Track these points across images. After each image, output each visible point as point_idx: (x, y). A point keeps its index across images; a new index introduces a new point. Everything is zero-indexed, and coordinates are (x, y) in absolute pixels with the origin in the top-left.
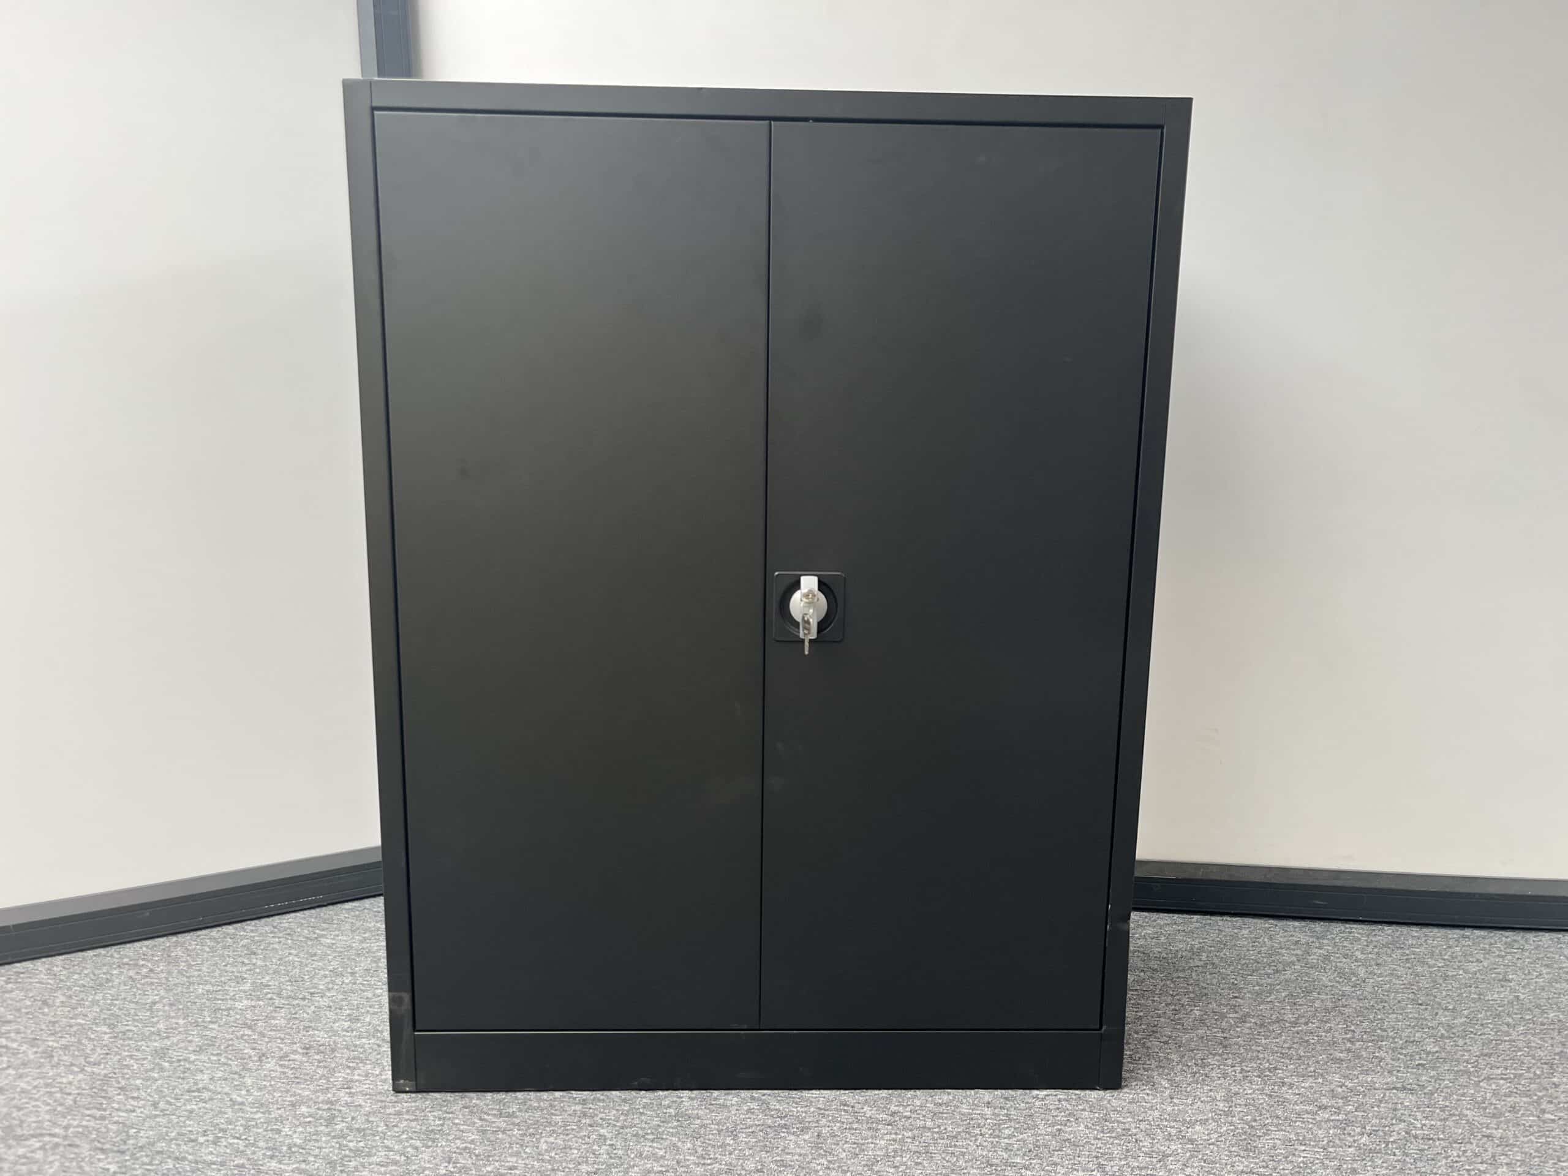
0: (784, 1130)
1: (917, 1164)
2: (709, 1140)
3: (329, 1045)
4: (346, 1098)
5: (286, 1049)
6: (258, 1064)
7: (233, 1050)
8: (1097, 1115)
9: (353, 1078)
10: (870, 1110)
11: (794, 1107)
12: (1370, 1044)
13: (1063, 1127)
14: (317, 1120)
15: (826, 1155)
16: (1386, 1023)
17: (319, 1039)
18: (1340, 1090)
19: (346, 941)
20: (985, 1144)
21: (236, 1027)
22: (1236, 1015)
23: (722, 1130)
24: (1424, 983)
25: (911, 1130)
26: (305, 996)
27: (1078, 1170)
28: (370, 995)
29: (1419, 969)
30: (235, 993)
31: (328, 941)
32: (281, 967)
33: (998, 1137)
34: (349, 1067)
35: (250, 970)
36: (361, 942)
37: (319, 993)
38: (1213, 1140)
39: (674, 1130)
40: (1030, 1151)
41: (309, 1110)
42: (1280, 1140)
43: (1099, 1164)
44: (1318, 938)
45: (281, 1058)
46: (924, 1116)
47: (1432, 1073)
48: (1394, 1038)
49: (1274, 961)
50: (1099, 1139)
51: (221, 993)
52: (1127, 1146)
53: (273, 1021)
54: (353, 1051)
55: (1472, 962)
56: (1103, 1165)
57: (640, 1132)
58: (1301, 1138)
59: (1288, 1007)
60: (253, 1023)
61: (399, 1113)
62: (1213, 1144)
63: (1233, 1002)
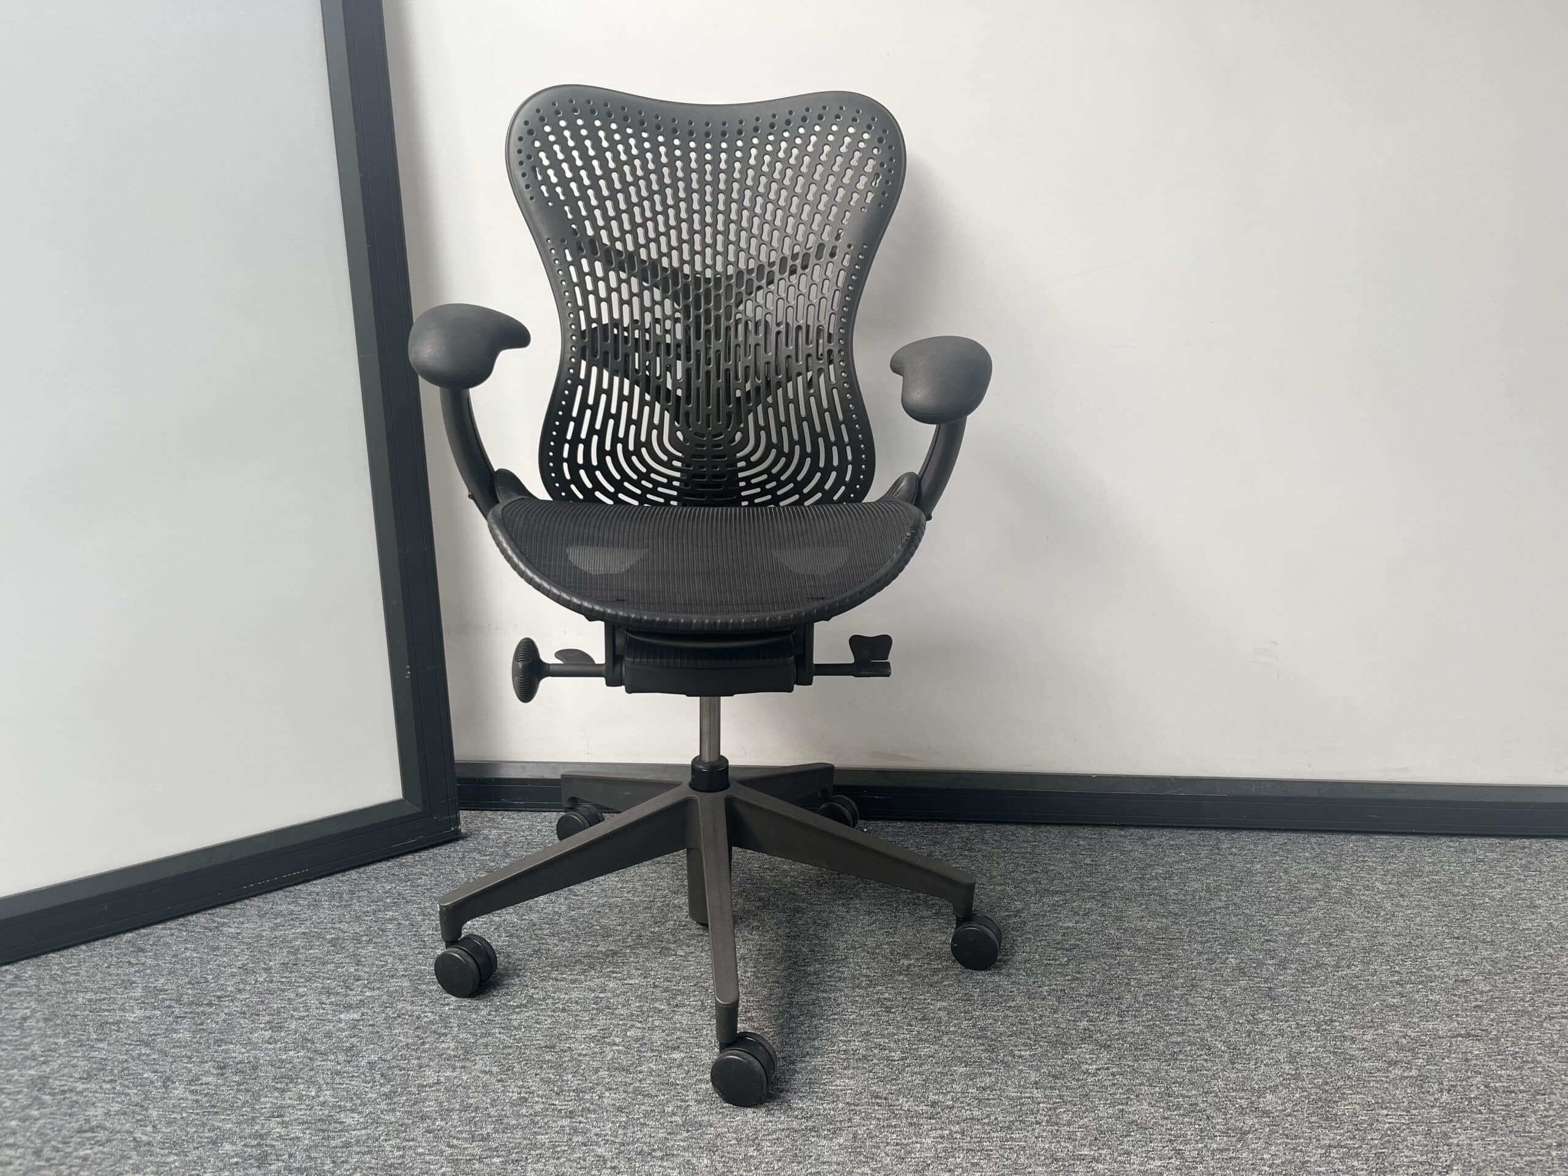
0: (813, 1134)
1: (973, 1164)
2: (729, 1153)
3: (248, 1063)
4: (277, 1130)
5: (195, 1070)
6: (164, 1090)
7: (129, 1074)
8: (1157, 1089)
9: (284, 1102)
10: (907, 1102)
11: (819, 1104)
12: (1420, 986)
13: (1124, 1107)
14: (246, 1160)
15: (868, 1162)
16: (1429, 961)
17: (234, 1055)
18: (1404, 1041)
19: (254, 929)
20: (1045, 1134)
21: (131, 1045)
22: (1273, 962)
23: (741, 1139)
24: (1454, 914)
25: (958, 1123)
26: (210, 1001)
27: (1153, 1159)
28: (292, 996)
29: (1445, 899)
30: (123, 1001)
31: (231, 930)
32: (177, 966)
33: (1057, 1124)
34: (276, 1089)
35: (139, 971)
36: (273, 929)
37: (228, 996)
38: (1289, 1110)
39: (685, 1144)
40: (1096, 1139)
41: (234, 1148)
42: (1359, 1104)
43: (1174, 1149)
44: (1333, 869)
45: (190, 1083)
46: (969, 1105)
47: (1493, 1015)
48: (1443, 978)
49: (1296, 898)
50: (1167, 1118)
51: (106, 1001)
52: (1200, 1125)
53: (175, 1036)
54: (279, 1068)
55: (1495, 888)
56: (1179, 1150)
57: (646, 1149)
58: (1380, 1101)
59: (1324, 949)
60: (150, 1039)
61: (347, 1145)
62: (1289, 1115)
63: (1266, 946)
